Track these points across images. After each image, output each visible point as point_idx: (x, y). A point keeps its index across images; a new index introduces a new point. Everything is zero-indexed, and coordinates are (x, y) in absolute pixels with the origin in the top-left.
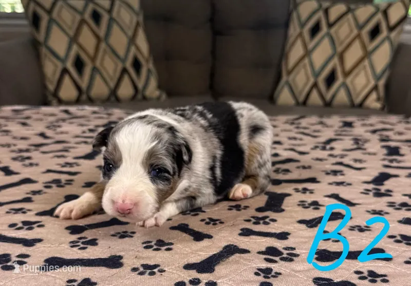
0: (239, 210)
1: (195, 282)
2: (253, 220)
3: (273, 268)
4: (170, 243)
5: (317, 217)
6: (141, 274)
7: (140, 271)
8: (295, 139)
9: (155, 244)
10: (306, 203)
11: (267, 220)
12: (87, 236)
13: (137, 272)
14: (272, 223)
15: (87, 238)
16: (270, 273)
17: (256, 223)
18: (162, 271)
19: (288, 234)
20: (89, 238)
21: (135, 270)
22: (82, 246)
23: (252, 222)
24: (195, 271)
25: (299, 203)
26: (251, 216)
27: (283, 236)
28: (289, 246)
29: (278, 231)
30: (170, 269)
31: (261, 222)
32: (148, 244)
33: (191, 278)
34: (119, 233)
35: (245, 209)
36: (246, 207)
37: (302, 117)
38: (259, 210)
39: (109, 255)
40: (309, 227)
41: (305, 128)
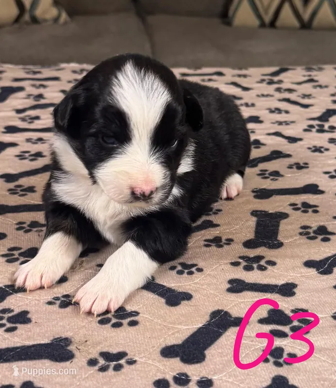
0: (221, 246)
1: (182, 379)
2: (244, 263)
3: (284, 347)
4: (135, 312)
5: (330, 255)
6: (103, 369)
7: (100, 365)
8: (278, 111)
9: (114, 316)
10: (311, 231)
11: (263, 263)
12: (12, 308)
13: (97, 368)
14: (269, 267)
15: (13, 311)
16: (281, 356)
17: (248, 268)
18: (131, 362)
19: (294, 286)
20: (17, 311)
21: (92, 362)
22: (9, 325)
23: (241, 266)
24: (178, 359)
25: (301, 231)
26: (238, 255)
27: (288, 290)
28: (299, 308)
29: (281, 282)
30: (142, 358)
31: (255, 266)
32: (104, 317)
33: (175, 374)
34: (57, 299)
35: (228, 244)
36: (230, 241)
37: (283, 70)
38: (248, 244)
39: (52, 338)
40: (321, 273)
41: (290, 91)
